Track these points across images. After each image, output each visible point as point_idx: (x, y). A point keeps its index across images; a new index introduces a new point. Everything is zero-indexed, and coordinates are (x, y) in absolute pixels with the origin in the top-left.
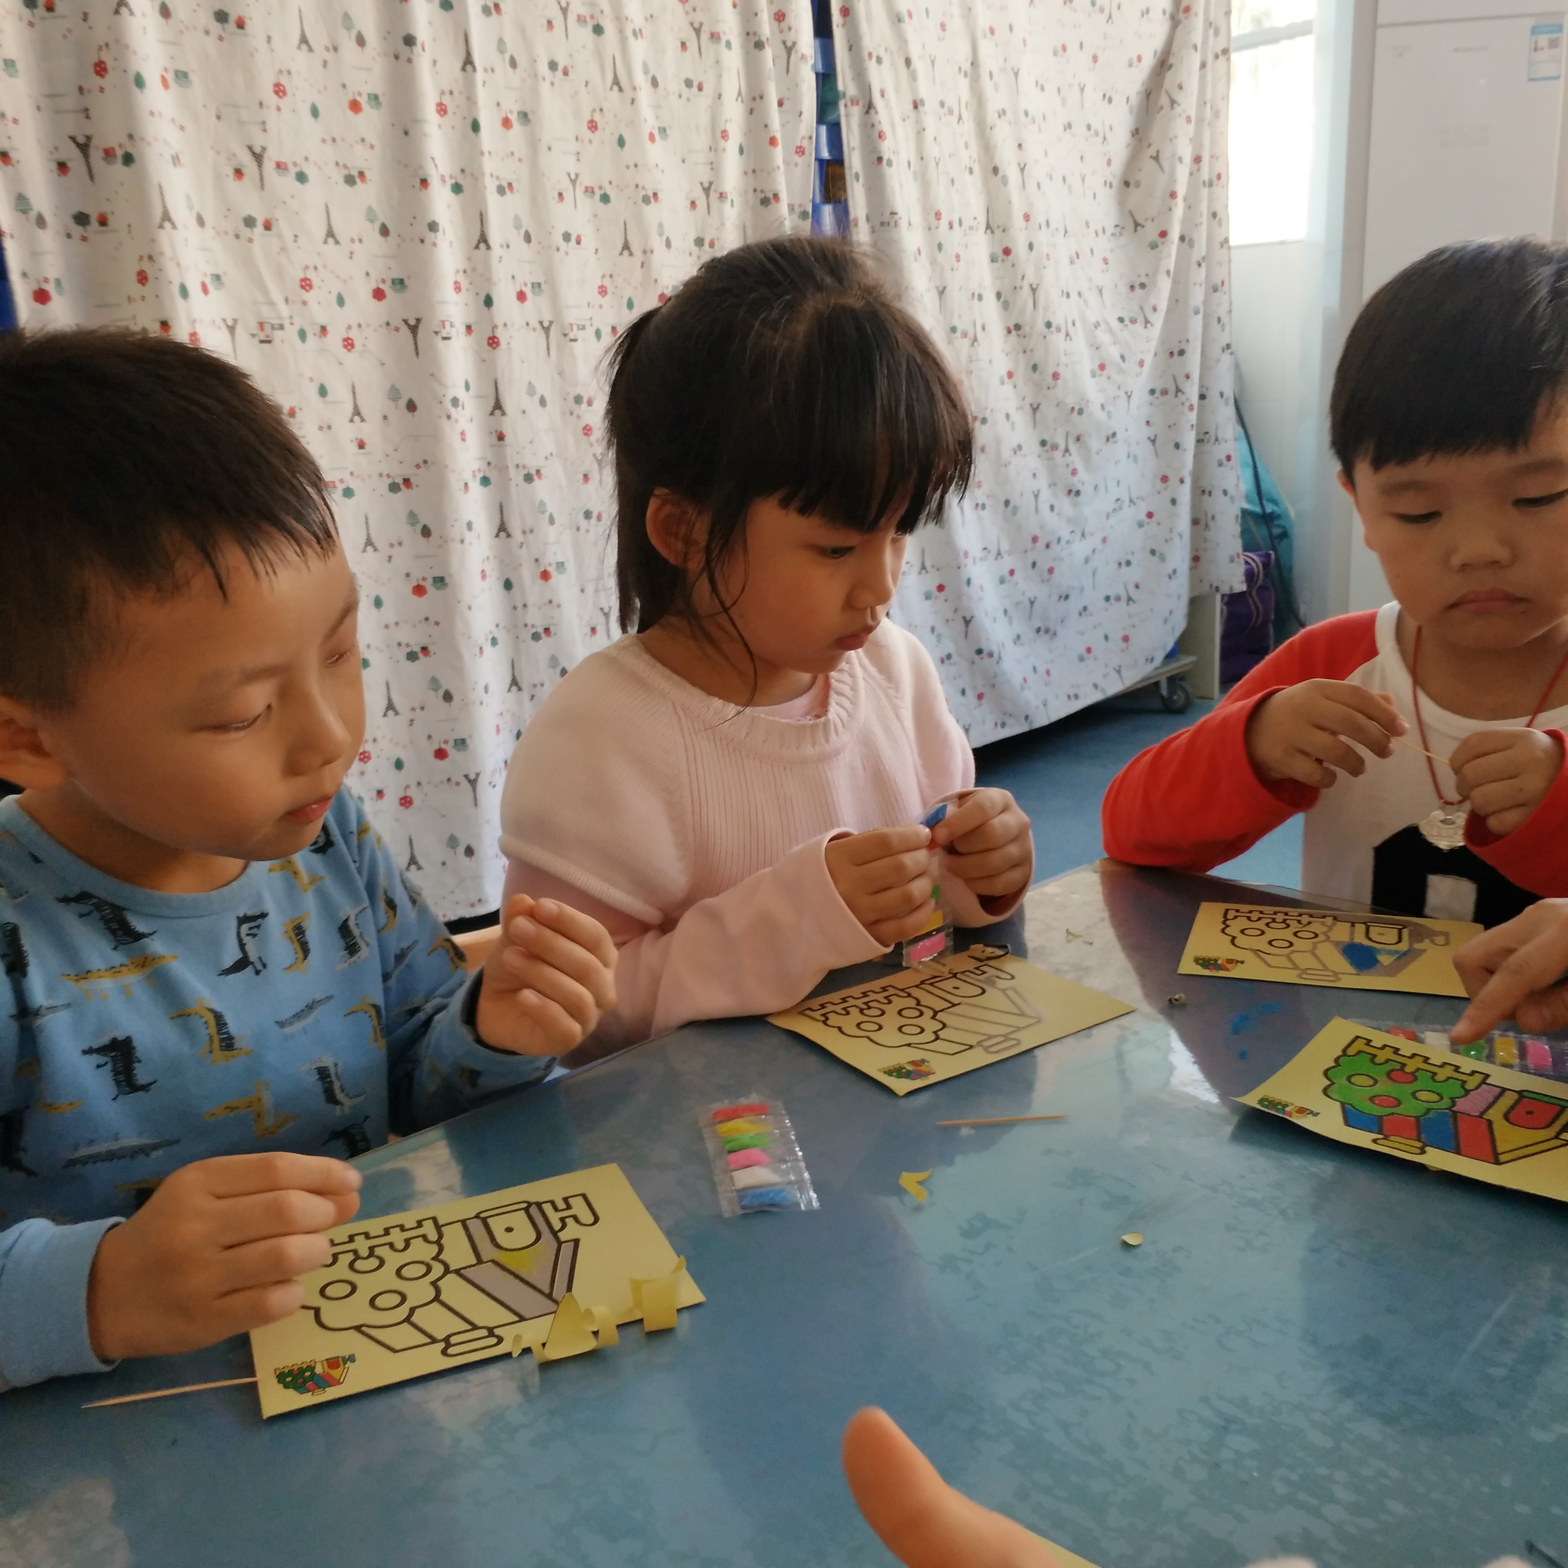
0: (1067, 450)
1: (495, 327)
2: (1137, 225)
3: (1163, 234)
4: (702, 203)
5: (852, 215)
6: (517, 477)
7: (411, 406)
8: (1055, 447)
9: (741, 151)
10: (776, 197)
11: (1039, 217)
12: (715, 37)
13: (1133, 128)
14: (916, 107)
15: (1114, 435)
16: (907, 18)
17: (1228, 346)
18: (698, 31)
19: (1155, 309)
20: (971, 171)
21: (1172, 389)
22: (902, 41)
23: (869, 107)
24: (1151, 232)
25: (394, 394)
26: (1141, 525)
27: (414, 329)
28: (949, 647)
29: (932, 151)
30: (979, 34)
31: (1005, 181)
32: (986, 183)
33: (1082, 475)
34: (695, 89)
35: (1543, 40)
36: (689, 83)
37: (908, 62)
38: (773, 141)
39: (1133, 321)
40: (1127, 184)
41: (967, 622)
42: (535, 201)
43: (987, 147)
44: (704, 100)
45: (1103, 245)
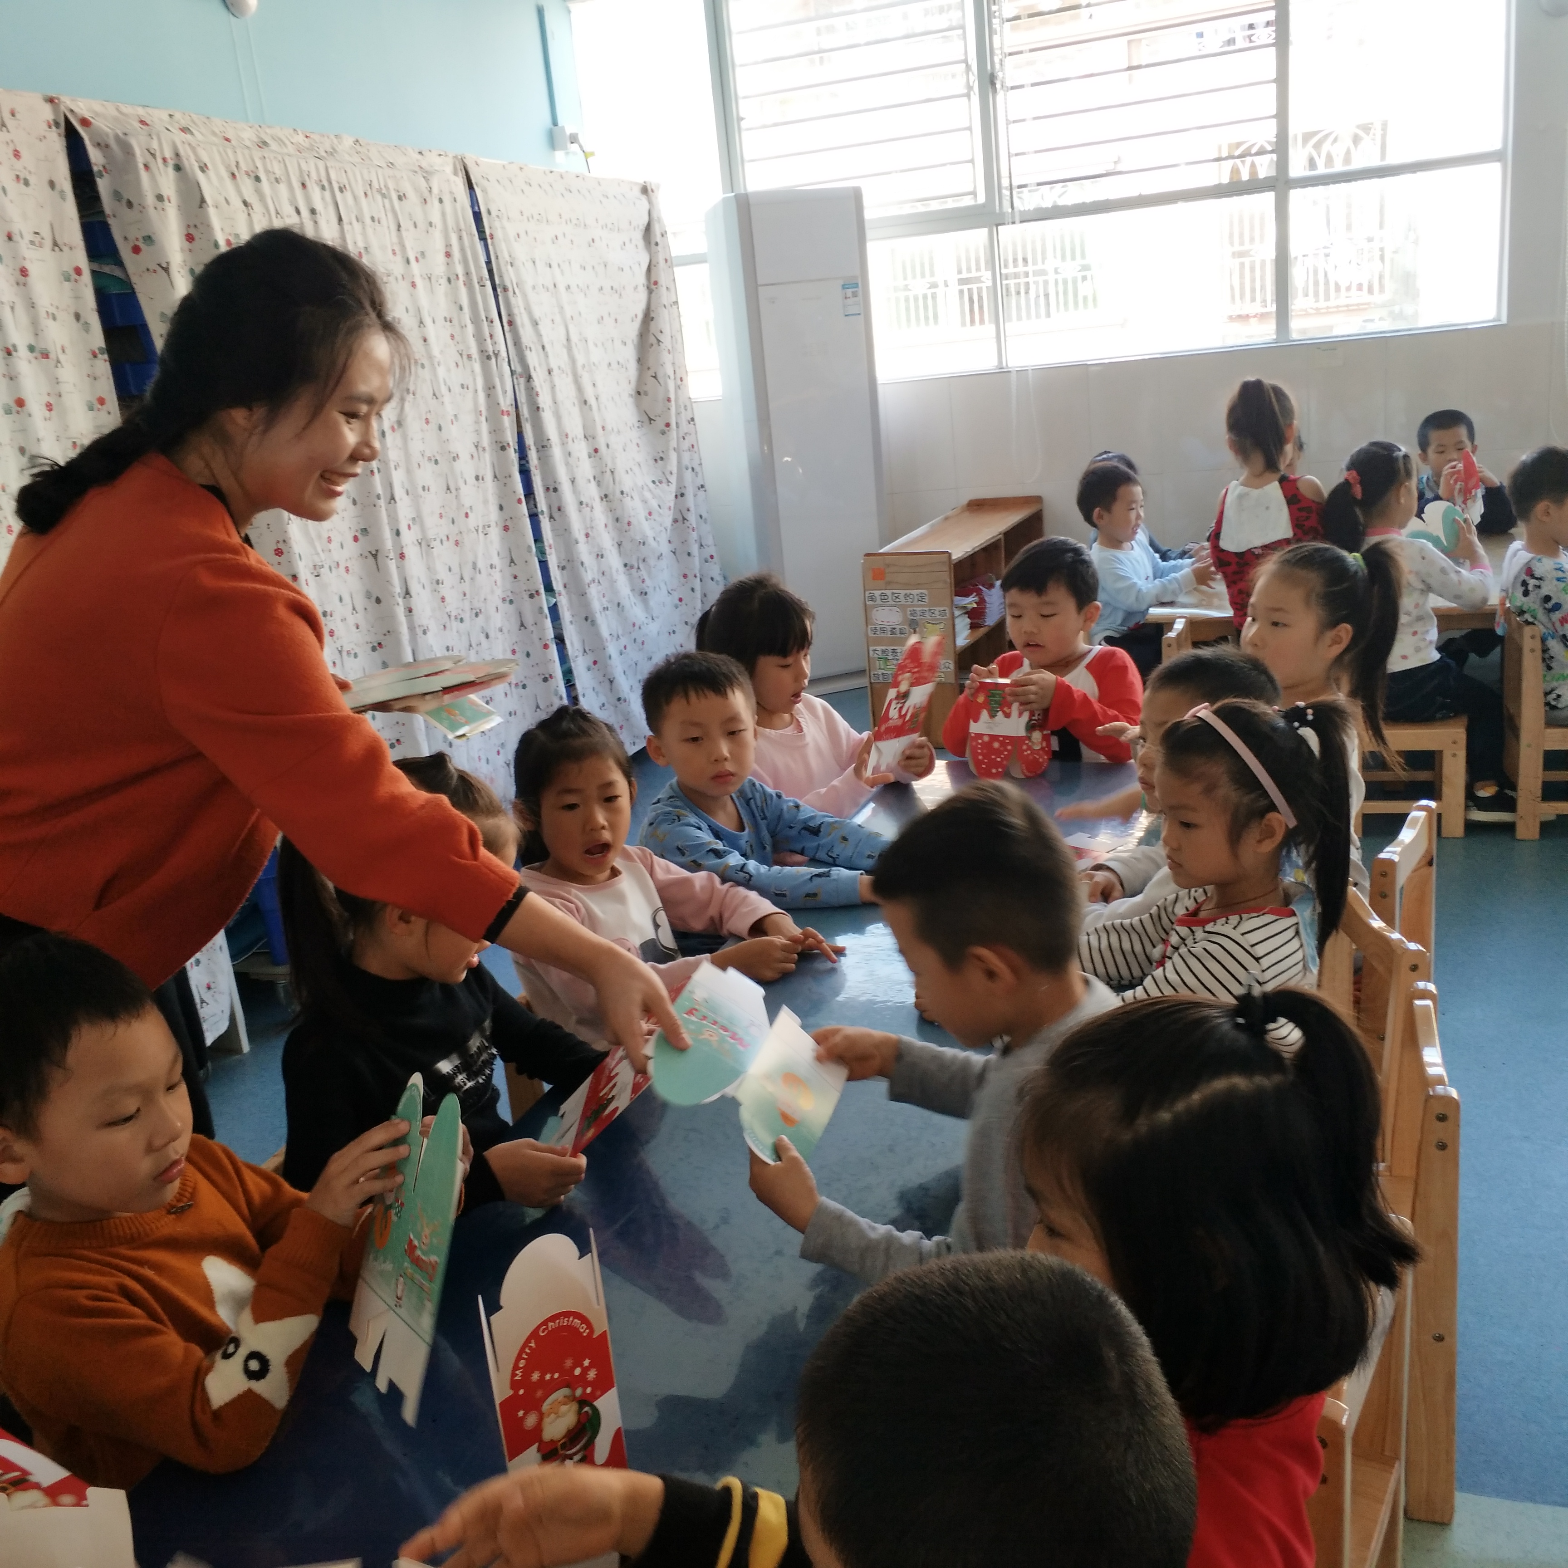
0: (639, 568)
1: (402, 547)
2: (650, 419)
3: (668, 425)
4: (475, 455)
6: (419, 631)
7: (378, 601)
8: (632, 567)
9: (487, 420)
10: (508, 444)
11: (609, 428)
12: (469, 357)
13: (637, 357)
14: (549, 373)
15: (661, 555)
16: (539, 321)
17: (702, 486)
18: (461, 355)
19: (671, 473)
20: (575, 405)
21: (680, 519)
22: (539, 335)
23: (529, 378)
24: (660, 424)
25: (368, 595)
26: (676, 607)
27: (375, 556)
28: (603, 699)
29: (559, 398)
30: (568, 321)
31: (590, 408)
32: (581, 410)
33: (648, 582)
34: (466, 389)
35: (849, 292)
36: (462, 386)
37: (543, 347)
39: (661, 482)
40: (639, 393)
41: (611, 682)
42: (409, 471)
43: (580, 389)
44: (470, 394)
45: (635, 435)
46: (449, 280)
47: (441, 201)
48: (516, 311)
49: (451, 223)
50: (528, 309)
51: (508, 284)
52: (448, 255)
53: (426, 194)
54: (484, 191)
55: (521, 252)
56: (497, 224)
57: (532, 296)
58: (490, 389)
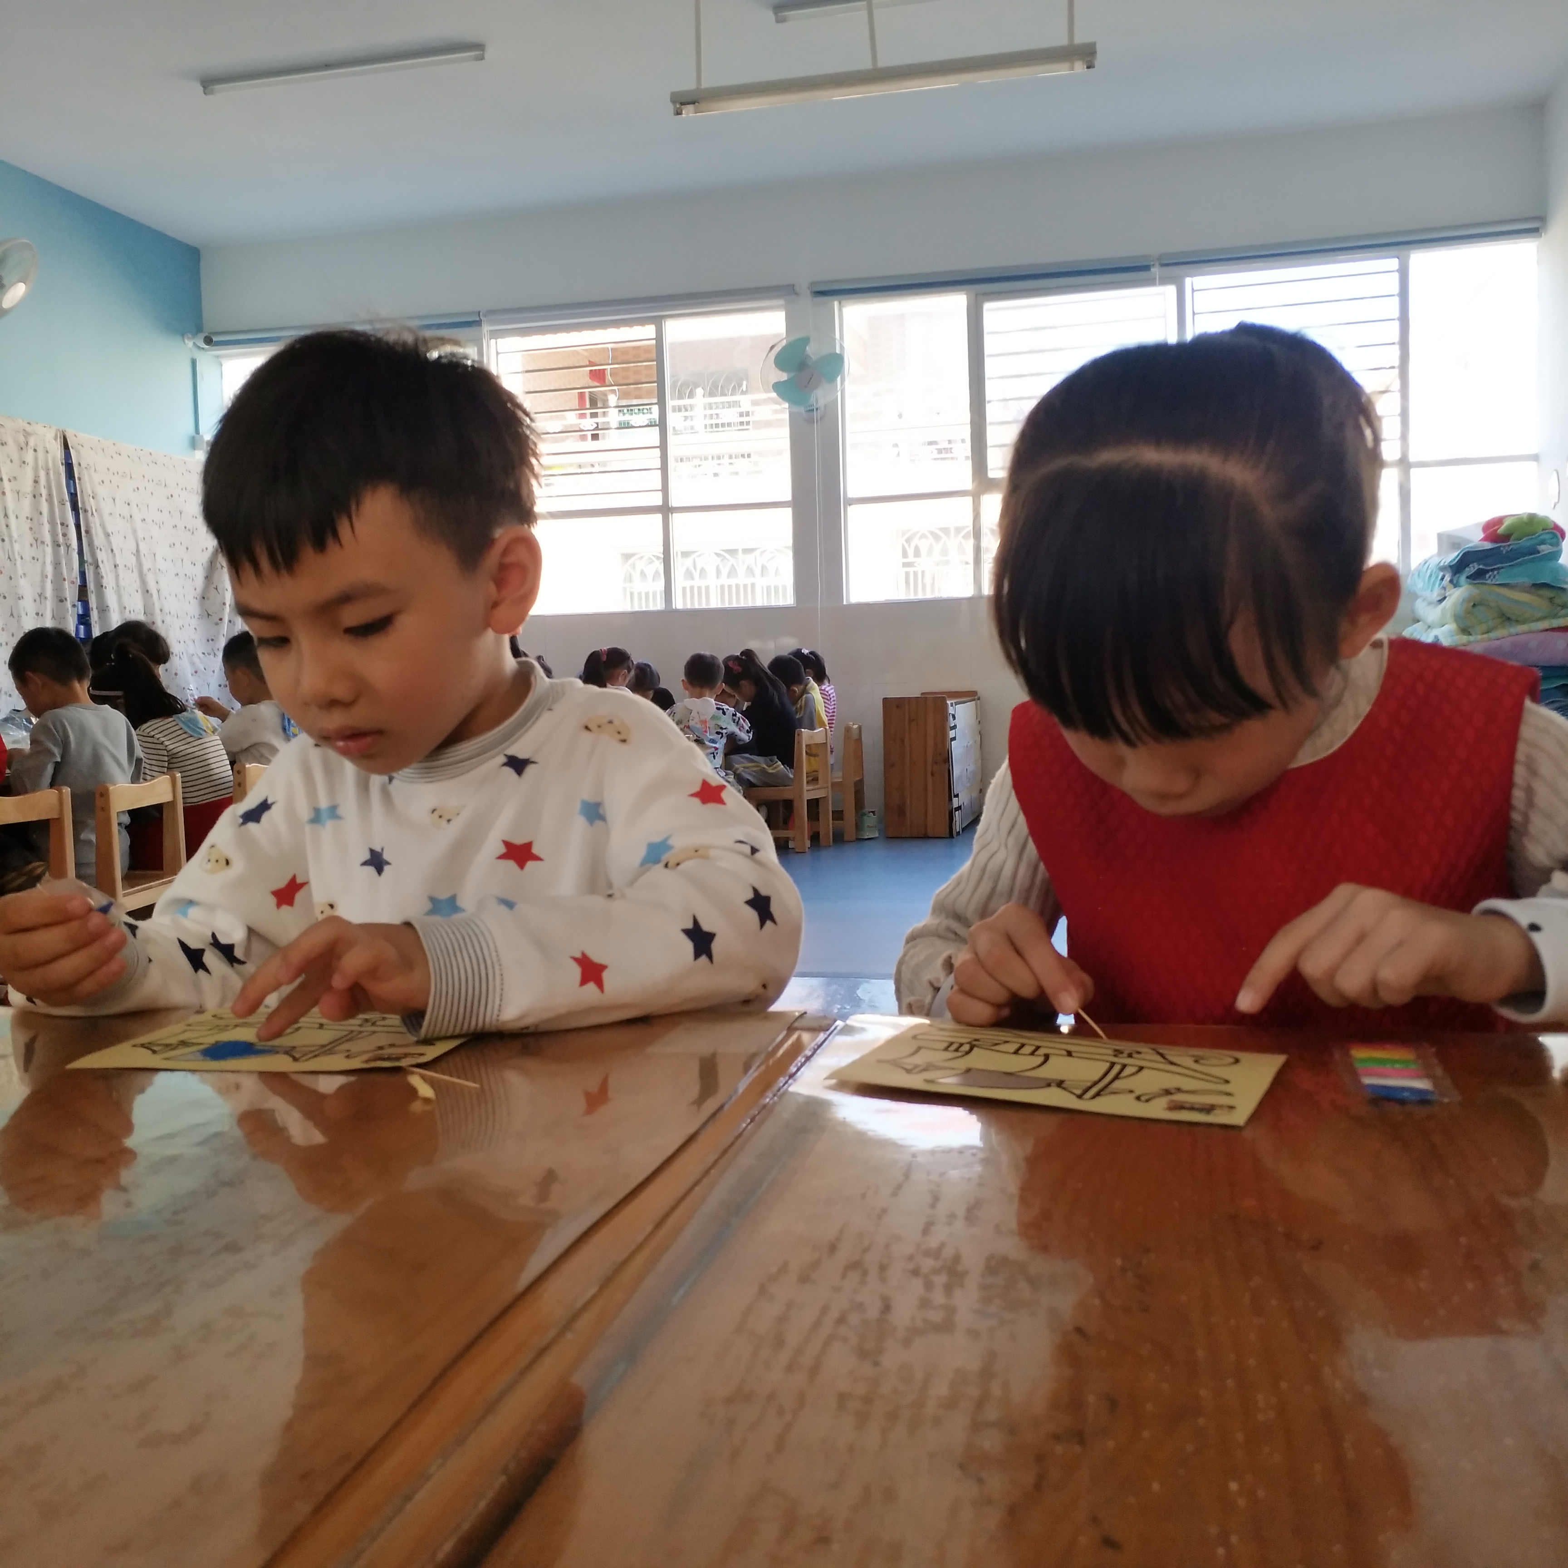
2: (209, 615)
3: (221, 619)
4: (38, 599)
5: (90, 606)
9: (52, 582)
10: (66, 599)
12: (43, 543)
13: (205, 575)
14: (115, 566)
16: (111, 535)
18: (36, 541)
20: (137, 591)
22: (110, 543)
23: (97, 567)
24: (215, 618)
29: (122, 583)
30: (139, 540)
31: (152, 595)
32: (142, 595)
34: (36, 560)
36: (33, 558)
37: (112, 550)
38: (64, 579)
39: (209, 654)
40: (204, 598)
43: (144, 582)
44: (39, 565)
45: (194, 623)
46: (34, 497)
47: (35, 450)
48: (92, 525)
49: (41, 463)
50: (103, 526)
51: (89, 508)
52: (36, 482)
53: (23, 445)
54: (78, 452)
55: (102, 491)
56: (85, 472)
57: (107, 519)
58: (57, 565)
